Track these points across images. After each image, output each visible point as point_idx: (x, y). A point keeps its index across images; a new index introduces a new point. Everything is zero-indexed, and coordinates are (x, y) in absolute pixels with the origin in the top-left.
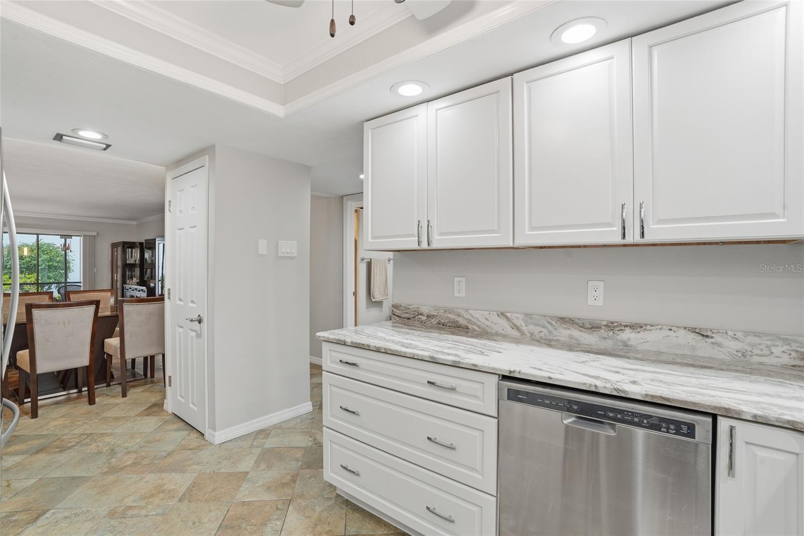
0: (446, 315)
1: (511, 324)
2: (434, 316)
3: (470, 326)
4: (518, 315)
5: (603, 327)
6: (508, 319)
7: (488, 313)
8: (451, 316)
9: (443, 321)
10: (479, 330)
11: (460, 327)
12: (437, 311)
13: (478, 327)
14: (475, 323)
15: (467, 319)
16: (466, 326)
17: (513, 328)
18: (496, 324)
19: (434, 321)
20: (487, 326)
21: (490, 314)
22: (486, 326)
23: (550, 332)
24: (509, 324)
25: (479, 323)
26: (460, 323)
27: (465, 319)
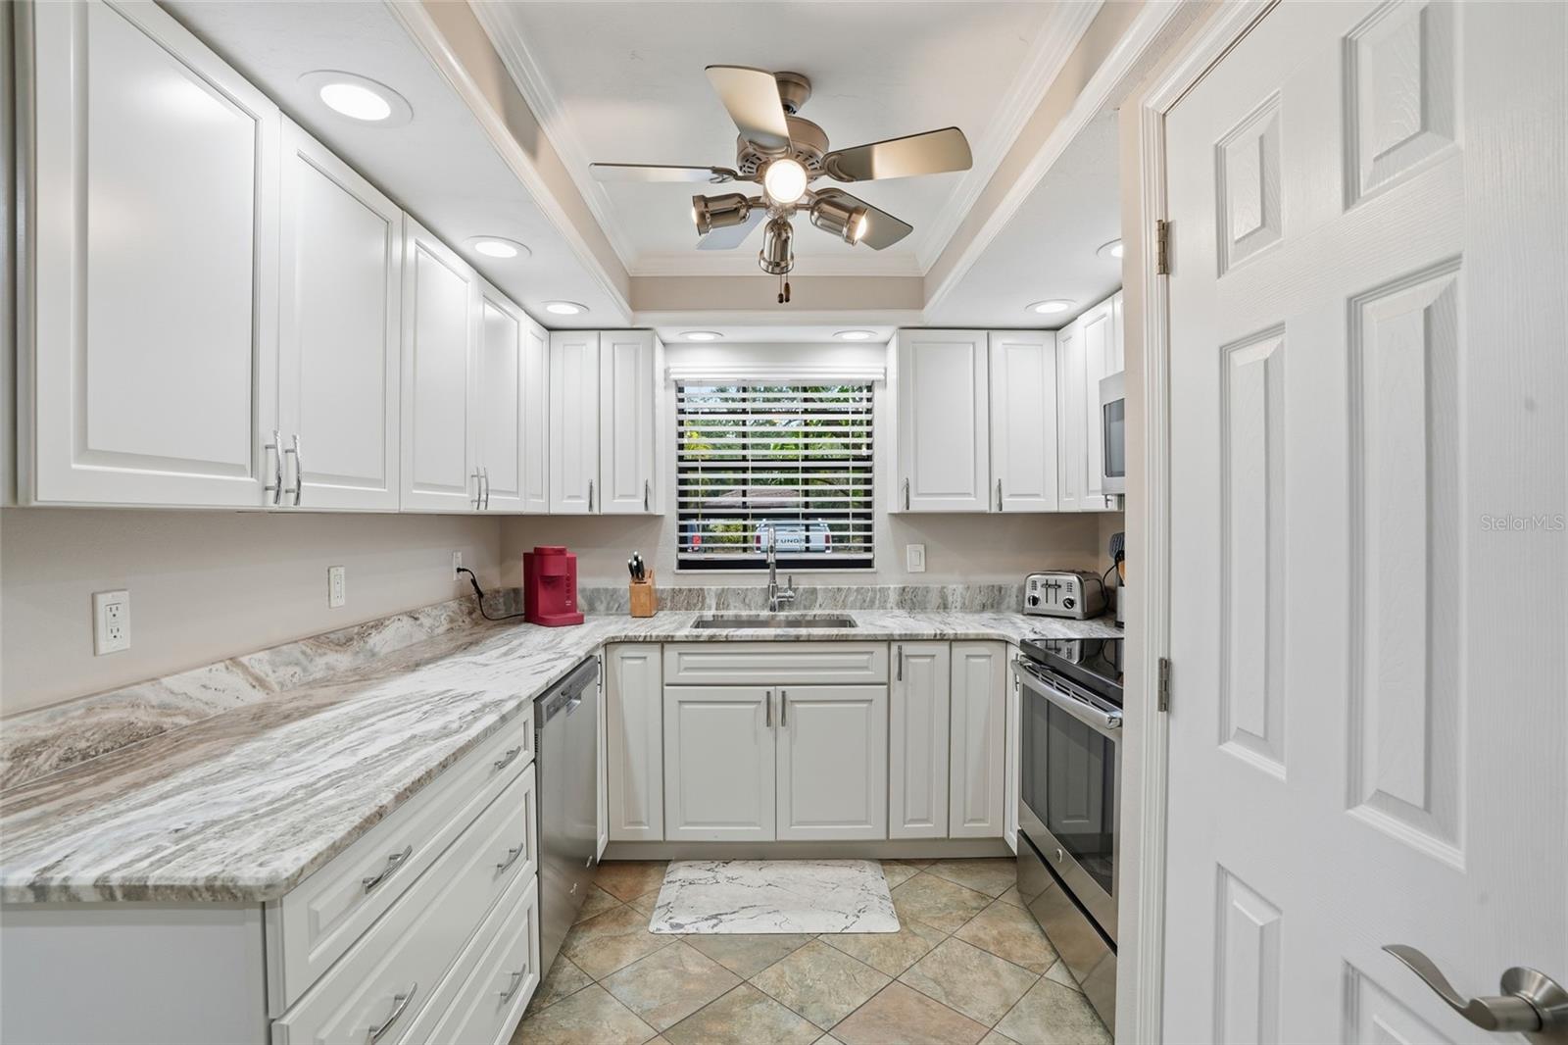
0: (93, 720)
1: (251, 680)
2: (44, 741)
3: (167, 722)
4: (261, 655)
5: (356, 637)
6: (245, 668)
7: (207, 669)
8: (112, 716)
9: (83, 744)
10: (189, 722)
11: (141, 737)
12: (60, 720)
13: (187, 714)
14: (178, 708)
15: (159, 707)
16: (156, 728)
17: (254, 687)
18: (224, 691)
19: (45, 761)
20: (207, 703)
21: (211, 670)
22: (202, 706)
23: (305, 670)
24: (247, 680)
25: (188, 705)
26: (140, 724)
27: (153, 707)
